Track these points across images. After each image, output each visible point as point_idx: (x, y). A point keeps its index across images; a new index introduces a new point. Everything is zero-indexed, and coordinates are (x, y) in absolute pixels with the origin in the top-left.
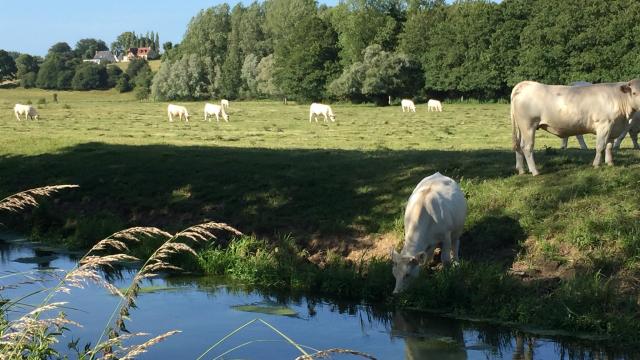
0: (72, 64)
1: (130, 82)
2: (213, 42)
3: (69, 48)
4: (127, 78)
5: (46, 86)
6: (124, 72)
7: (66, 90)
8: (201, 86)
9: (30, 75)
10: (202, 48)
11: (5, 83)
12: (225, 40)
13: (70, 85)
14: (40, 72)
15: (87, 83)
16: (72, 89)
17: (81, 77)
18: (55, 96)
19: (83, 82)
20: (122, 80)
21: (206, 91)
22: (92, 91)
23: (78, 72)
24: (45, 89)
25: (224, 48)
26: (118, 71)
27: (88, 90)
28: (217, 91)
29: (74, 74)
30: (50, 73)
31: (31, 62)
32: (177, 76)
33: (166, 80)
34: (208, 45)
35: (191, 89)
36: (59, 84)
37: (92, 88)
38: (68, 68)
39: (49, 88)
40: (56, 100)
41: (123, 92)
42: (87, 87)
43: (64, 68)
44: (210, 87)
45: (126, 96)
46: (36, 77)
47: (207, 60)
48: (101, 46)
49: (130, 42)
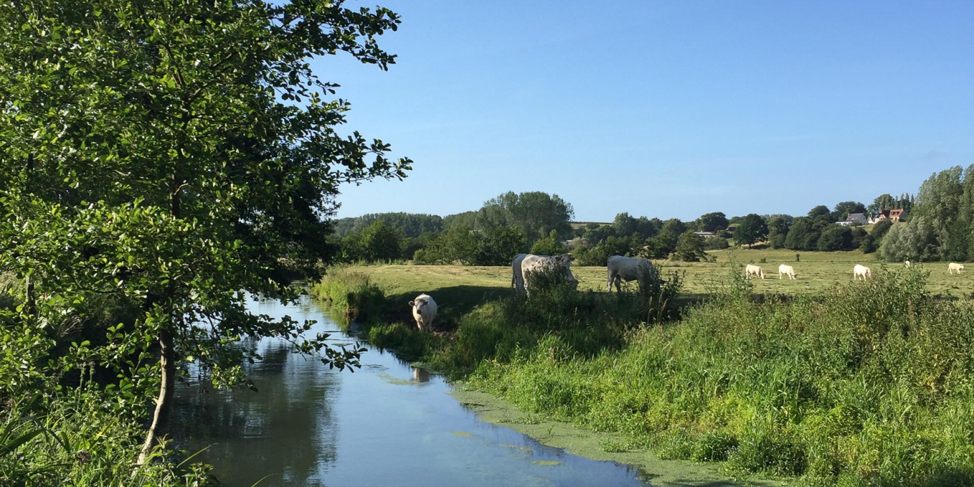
0: (819, 227)
1: (875, 242)
2: (944, 204)
3: (828, 211)
4: (872, 239)
5: (793, 247)
6: (869, 233)
7: (811, 250)
8: (930, 248)
9: (780, 236)
10: (933, 210)
11: (756, 244)
12: (957, 202)
13: (816, 246)
14: (789, 234)
15: (832, 245)
16: (817, 250)
17: (827, 238)
18: (798, 256)
19: (828, 244)
20: (866, 241)
21: (935, 252)
22: (836, 252)
23: (824, 234)
24: (792, 249)
25: (956, 209)
26: (863, 233)
27: (832, 250)
28: (946, 253)
29: (820, 235)
30: (797, 235)
31: (783, 223)
32: (906, 239)
33: (895, 242)
34: (938, 207)
35: (920, 251)
36: (805, 245)
37: (837, 249)
38: (814, 231)
39: (796, 249)
40: (798, 260)
41: (866, 252)
42: (831, 248)
43: (810, 230)
44: (939, 249)
45: (869, 256)
46: (784, 239)
47: (936, 222)
48: (859, 209)
49: (886, 204)
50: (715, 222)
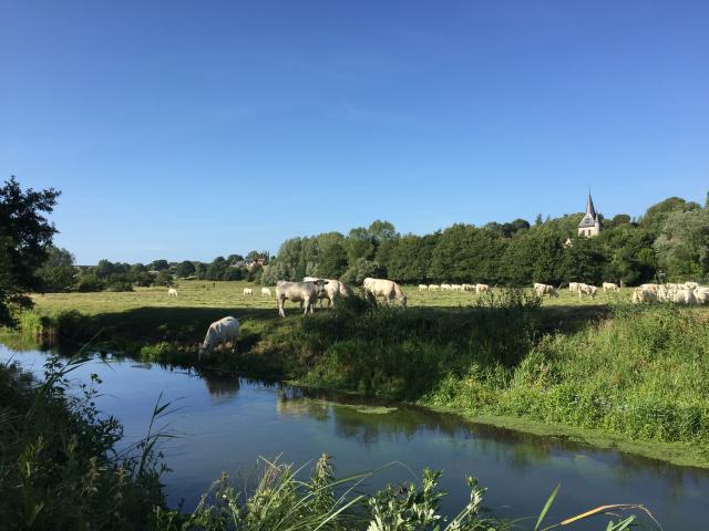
1: (253, 276)
2: (292, 256)
3: (224, 259)
4: (252, 274)
5: (210, 279)
6: (250, 271)
7: (221, 280)
9: (202, 273)
10: (287, 259)
11: (189, 278)
12: (298, 255)
13: (223, 278)
14: (207, 271)
15: (231, 277)
16: (223, 280)
17: (228, 274)
19: (229, 276)
20: (248, 275)
23: (227, 272)
25: (298, 259)
26: (247, 271)
29: (224, 272)
30: (212, 272)
31: (203, 267)
33: (269, 275)
34: (289, 258)
36: (216, 277)
39: (212, 280)
41: (249, 281)
42: (230, 279)
45: (250, 283)
46: (205, 274)
47: (289, 265)
48: (240, 258)
49: (255, 256)
50: (161, 265)
